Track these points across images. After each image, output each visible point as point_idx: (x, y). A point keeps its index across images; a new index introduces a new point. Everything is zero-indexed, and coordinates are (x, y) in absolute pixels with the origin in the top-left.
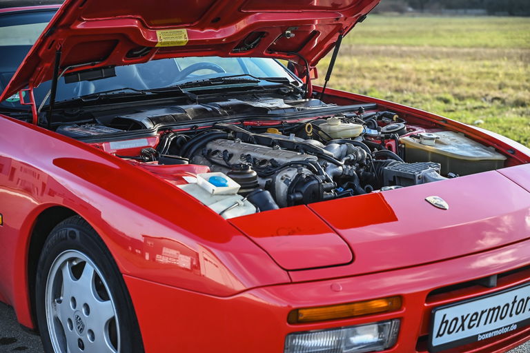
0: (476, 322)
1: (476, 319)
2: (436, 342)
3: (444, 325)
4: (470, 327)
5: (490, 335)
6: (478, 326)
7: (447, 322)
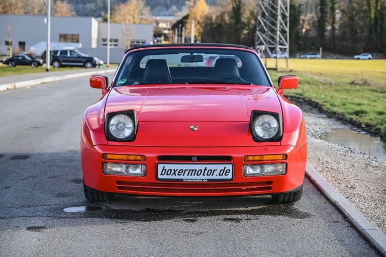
0: (183, 173)
1: (182, 172)
2: (160, 177)
3: (164, 171)
4: (178, 175)
5: (190, 181)
6: (183, 175)
7: (166, 170)
